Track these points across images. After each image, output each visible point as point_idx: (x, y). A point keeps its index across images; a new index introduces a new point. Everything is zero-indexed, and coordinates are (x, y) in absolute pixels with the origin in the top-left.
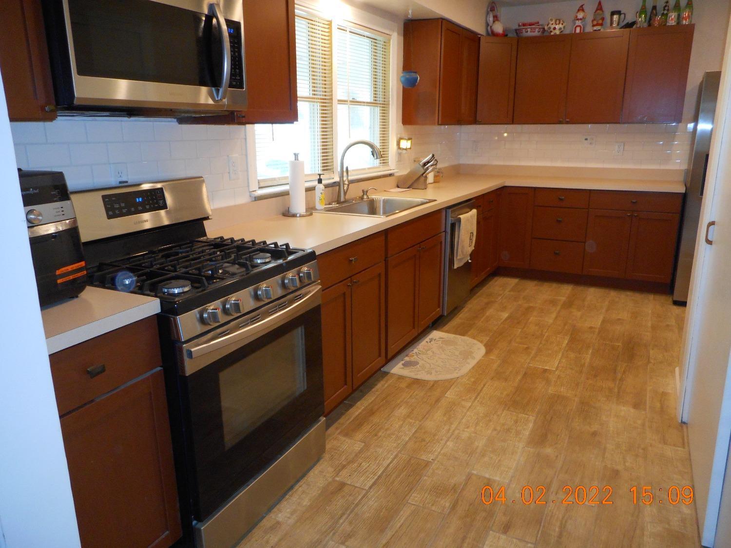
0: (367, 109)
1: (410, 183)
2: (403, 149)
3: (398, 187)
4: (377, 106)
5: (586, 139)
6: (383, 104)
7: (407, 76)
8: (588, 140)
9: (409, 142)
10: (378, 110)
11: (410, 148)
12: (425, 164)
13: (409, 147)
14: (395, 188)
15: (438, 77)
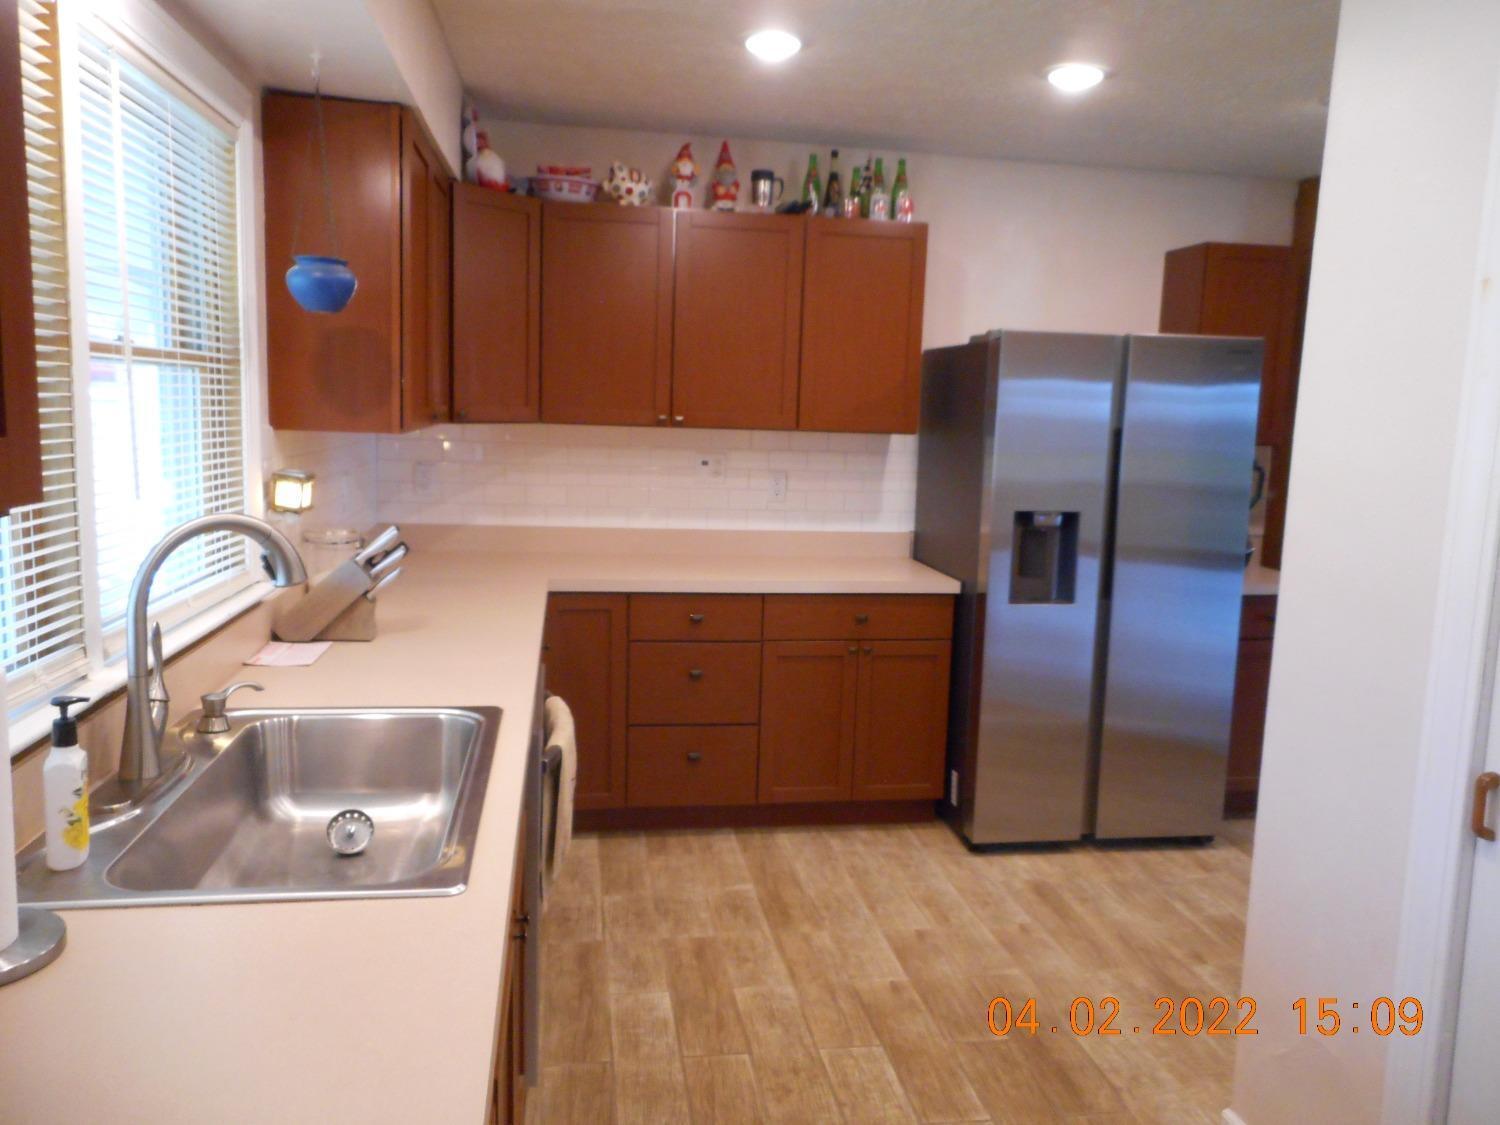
0: (148, 374)
1: (323, 622)
2: (286, 511)
3: (275, 637)
4: (193, 367)
5: (705, 463)
6: (211, 360)
7: (318, 274)
8: (710, 463)
9: (308, 486)
10: (192, 381)
11: (310, 508)
12: (370, 562)
13: (306, 503)
14: (267, 644)
15: (396, 284)
